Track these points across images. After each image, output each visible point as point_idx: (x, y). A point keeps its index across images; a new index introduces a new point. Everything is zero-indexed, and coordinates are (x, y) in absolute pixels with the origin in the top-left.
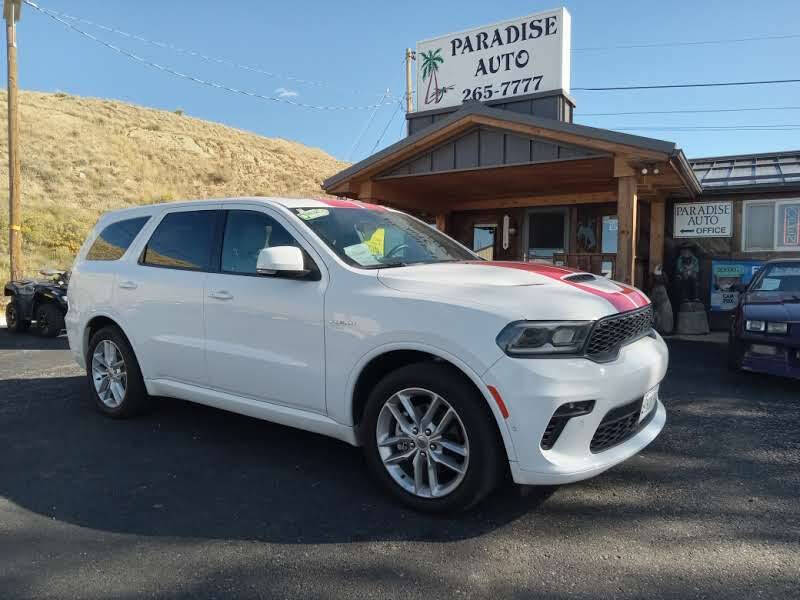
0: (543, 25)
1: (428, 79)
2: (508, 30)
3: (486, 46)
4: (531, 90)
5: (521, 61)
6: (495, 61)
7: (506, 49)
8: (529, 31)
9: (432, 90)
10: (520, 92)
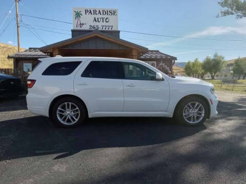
0: (113, 12)
1: (77, 20)
2: (103, 11)
3: (96, 14)
4: (110, 29)
5: (107, 21)
6: (99, 19)
7: (102, 16)
8: (109, 13)
9: (79, 23)
10: (107, 29)
